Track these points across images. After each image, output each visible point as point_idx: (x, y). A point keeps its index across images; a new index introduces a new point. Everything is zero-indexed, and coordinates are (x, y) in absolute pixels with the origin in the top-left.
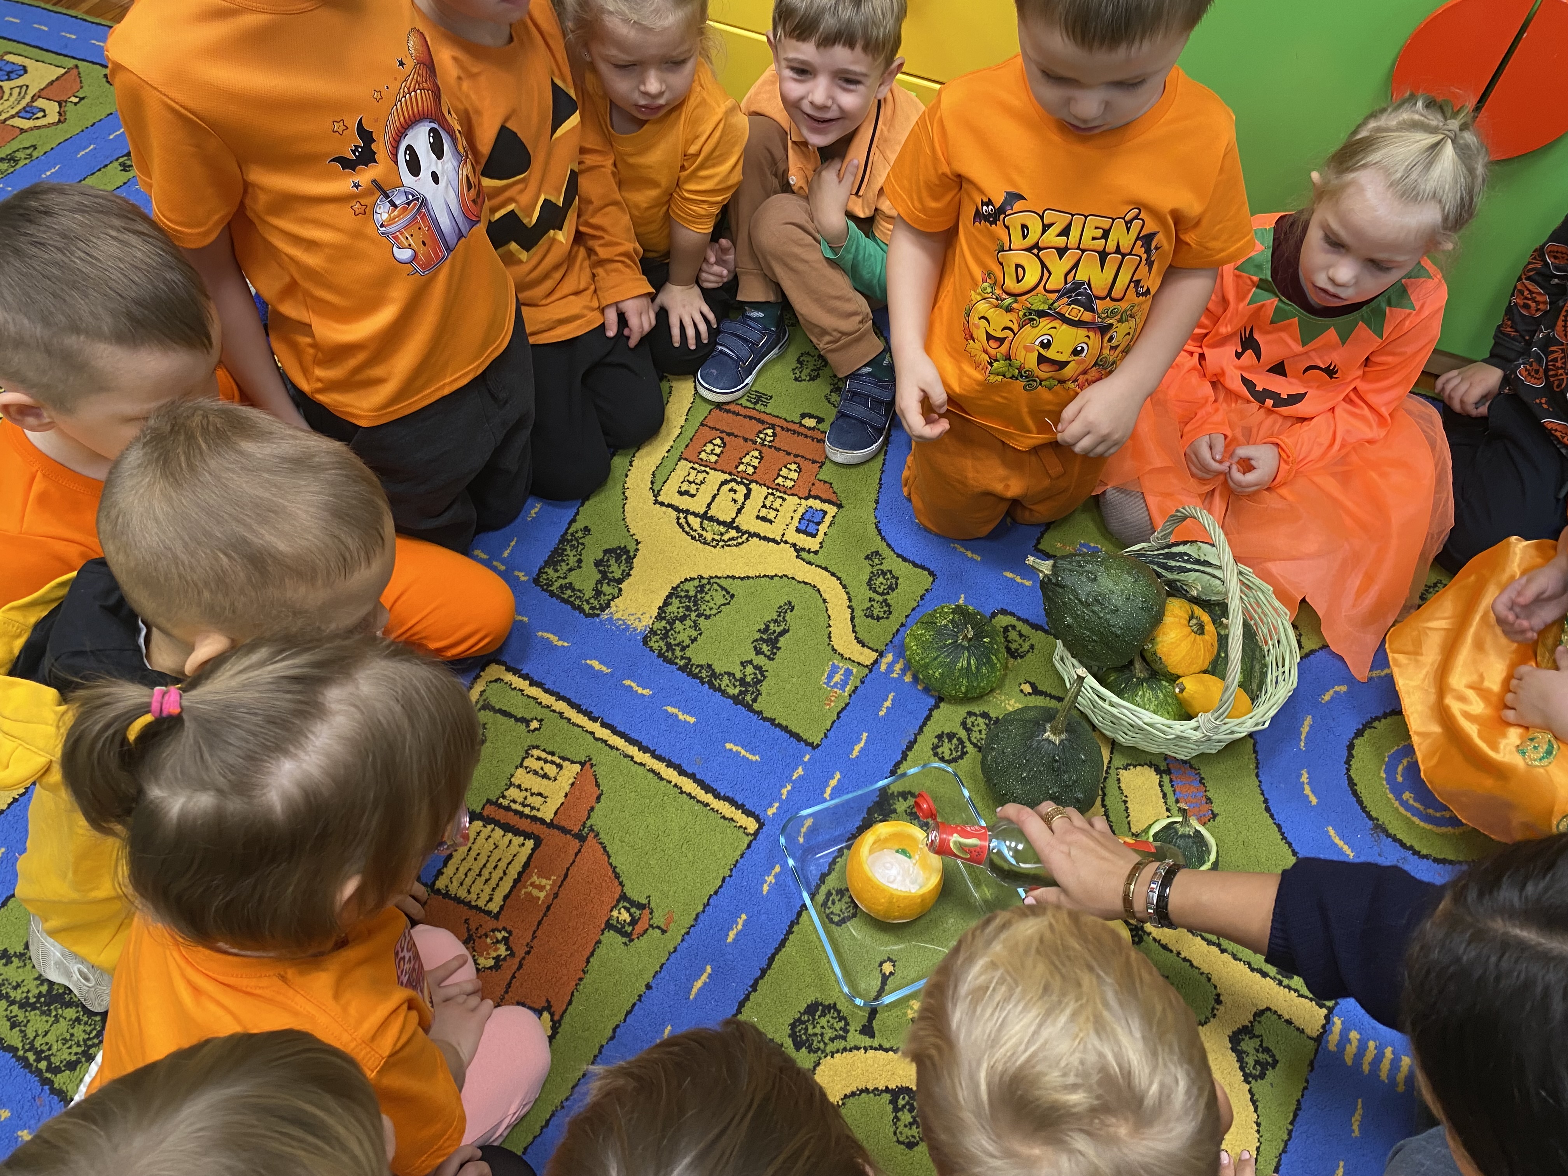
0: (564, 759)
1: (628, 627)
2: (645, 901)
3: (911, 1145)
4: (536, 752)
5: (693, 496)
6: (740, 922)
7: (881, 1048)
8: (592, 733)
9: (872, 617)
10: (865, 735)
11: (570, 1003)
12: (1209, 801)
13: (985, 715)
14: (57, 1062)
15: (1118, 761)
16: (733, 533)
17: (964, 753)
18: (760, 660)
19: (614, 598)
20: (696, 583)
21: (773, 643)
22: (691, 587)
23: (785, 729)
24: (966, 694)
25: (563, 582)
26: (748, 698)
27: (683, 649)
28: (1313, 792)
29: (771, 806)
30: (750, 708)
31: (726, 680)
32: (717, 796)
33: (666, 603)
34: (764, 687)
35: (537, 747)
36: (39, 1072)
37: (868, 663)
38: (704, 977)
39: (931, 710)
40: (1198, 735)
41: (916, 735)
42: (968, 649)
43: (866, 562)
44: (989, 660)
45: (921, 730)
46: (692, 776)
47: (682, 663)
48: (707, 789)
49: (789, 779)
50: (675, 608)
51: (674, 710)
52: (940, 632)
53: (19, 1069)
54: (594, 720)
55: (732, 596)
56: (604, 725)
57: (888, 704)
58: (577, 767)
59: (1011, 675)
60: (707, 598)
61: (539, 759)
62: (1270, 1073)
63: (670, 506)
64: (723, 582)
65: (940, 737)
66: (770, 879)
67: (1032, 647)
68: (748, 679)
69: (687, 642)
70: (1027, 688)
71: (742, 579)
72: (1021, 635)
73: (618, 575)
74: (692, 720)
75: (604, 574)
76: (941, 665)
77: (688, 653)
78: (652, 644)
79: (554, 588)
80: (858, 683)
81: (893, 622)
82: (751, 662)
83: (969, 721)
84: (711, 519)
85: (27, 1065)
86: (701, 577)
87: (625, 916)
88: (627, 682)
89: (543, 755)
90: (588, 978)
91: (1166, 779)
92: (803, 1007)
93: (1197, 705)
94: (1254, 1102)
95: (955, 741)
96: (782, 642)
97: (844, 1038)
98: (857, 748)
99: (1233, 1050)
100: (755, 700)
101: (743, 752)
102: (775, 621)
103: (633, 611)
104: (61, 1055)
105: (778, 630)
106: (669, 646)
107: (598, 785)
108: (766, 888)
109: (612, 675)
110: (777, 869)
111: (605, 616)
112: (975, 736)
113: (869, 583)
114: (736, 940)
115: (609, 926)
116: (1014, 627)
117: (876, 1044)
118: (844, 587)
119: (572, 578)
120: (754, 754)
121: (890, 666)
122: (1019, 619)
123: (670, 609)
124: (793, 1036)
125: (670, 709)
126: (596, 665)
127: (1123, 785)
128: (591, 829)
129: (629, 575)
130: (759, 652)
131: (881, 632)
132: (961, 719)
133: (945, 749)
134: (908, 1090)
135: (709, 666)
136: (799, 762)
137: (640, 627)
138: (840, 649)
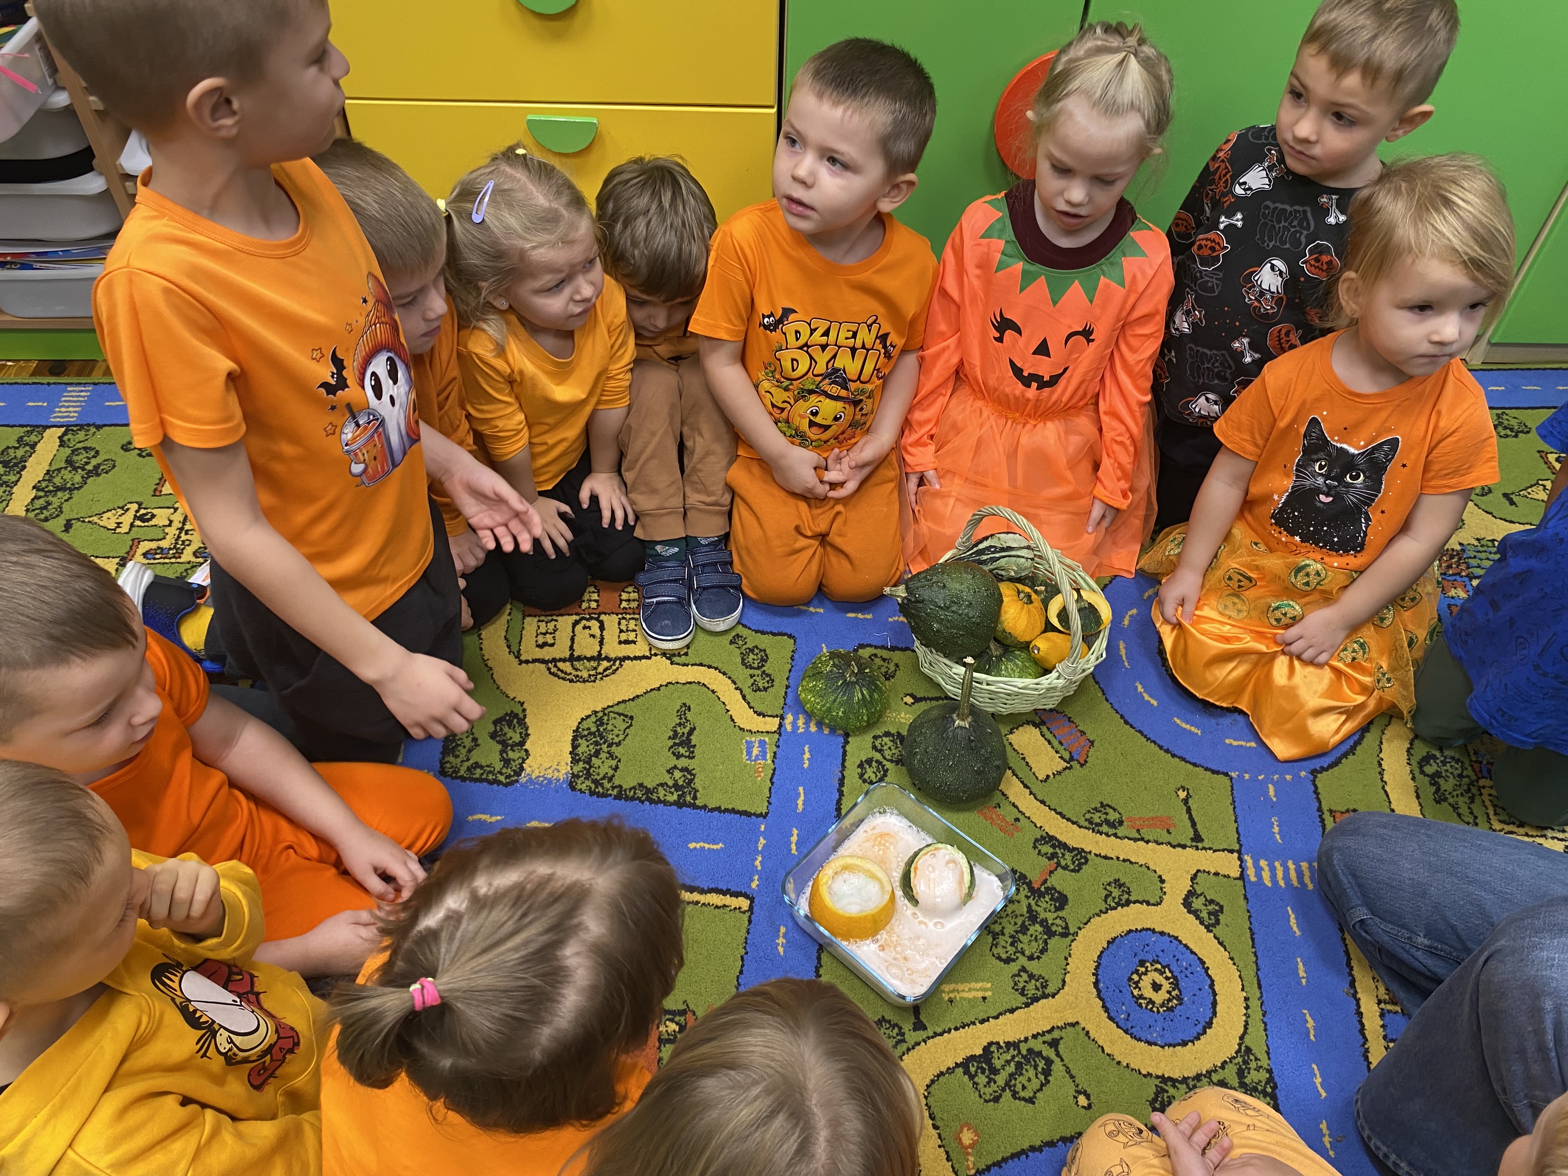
1: (550, 781)
2: (684, 1007)
3: (996, 1099)
5: (552, 645)
7: (936, 1035)
9: (760, 690)
10: (801, 789)
12: (1083, 733)
13: (887, 734)
15: (1005, 729)
16: (605, 664)
17: (885, 771)
18: (683, 762)
19: (524, 761)
20: (593, 719)
21: (687, 743)
22: (590, 724)
23: (733, 811)
24: (868, 722)
25: (466, 764)
26: (688, 798)
27: (610, 779)
28: (1151, 696)
29: (753, 880)
30: (694, 806)
31: (661, 792)
32: (702, 892)
33: (575, 747)
34: (698, 784)
37: (775, 728)
39: (844, 747)
40: (1062, 682)
41: (842, 772)
42: (855, 685)
43: (733, 646)
44: (876, 686)
45: (843, 766)
47: (615, 792)
48: (690, 889)
49: (757, 852)
50: (584, 747)
52: (829, 678)
55: (631, 718)
57: (807, 755)
60: (610, 727)
62: (1221, 917)
63: (535, 661)
64: (616, 709)
65: (861, 766)
66: (781, 940)
67: (897, 665)
68: (680, 782)
69: (611, 772)
70: (909, 700)
71: (633, 699)
72: (884, 660)
73: (517, 739)
75: (504, 743)
76: (841, 704)
77: (616, 781)
78: (579, 787)
79: (462, 773)
80: (775, 749)
81: (779, 688)
82: (675, 767)
83: (877, 743)
84: (579, 658)
86: (596, 712)
87: (673, 1027)
91: (1044, 729)
93: (1052, 659)
94: (1221, 943)
95: (874, 764)
96: (694, 739)
97: (904, 1041)
98: (800, 802)
99: (1189, 912)
100: (695, 798)
101: (707, 846)
102: (680, 724)
103: (547, 765)
105: (686, 730)
106: (596, 783)
108: (781, 950)
110: (783, 929)
111: (523, 779)
112: (887, 753)
113: (743, 663)
116: (875, 655)
117: (931, 1034)
118: (724, 674)
119: (475, 757)
120: (717, 844)
121: (794, 724)
122: (876, 647)
123: (580, 750)
127: (1016, 747)
129: (528, 735)
130: (678, 756)
131: (773, 699)
132: (870, 745)
133: (870, 773)
134: (972, 1058)
135: (641, 785)
136: (757, 834)
137: (561, 776)
138: (747, 727)
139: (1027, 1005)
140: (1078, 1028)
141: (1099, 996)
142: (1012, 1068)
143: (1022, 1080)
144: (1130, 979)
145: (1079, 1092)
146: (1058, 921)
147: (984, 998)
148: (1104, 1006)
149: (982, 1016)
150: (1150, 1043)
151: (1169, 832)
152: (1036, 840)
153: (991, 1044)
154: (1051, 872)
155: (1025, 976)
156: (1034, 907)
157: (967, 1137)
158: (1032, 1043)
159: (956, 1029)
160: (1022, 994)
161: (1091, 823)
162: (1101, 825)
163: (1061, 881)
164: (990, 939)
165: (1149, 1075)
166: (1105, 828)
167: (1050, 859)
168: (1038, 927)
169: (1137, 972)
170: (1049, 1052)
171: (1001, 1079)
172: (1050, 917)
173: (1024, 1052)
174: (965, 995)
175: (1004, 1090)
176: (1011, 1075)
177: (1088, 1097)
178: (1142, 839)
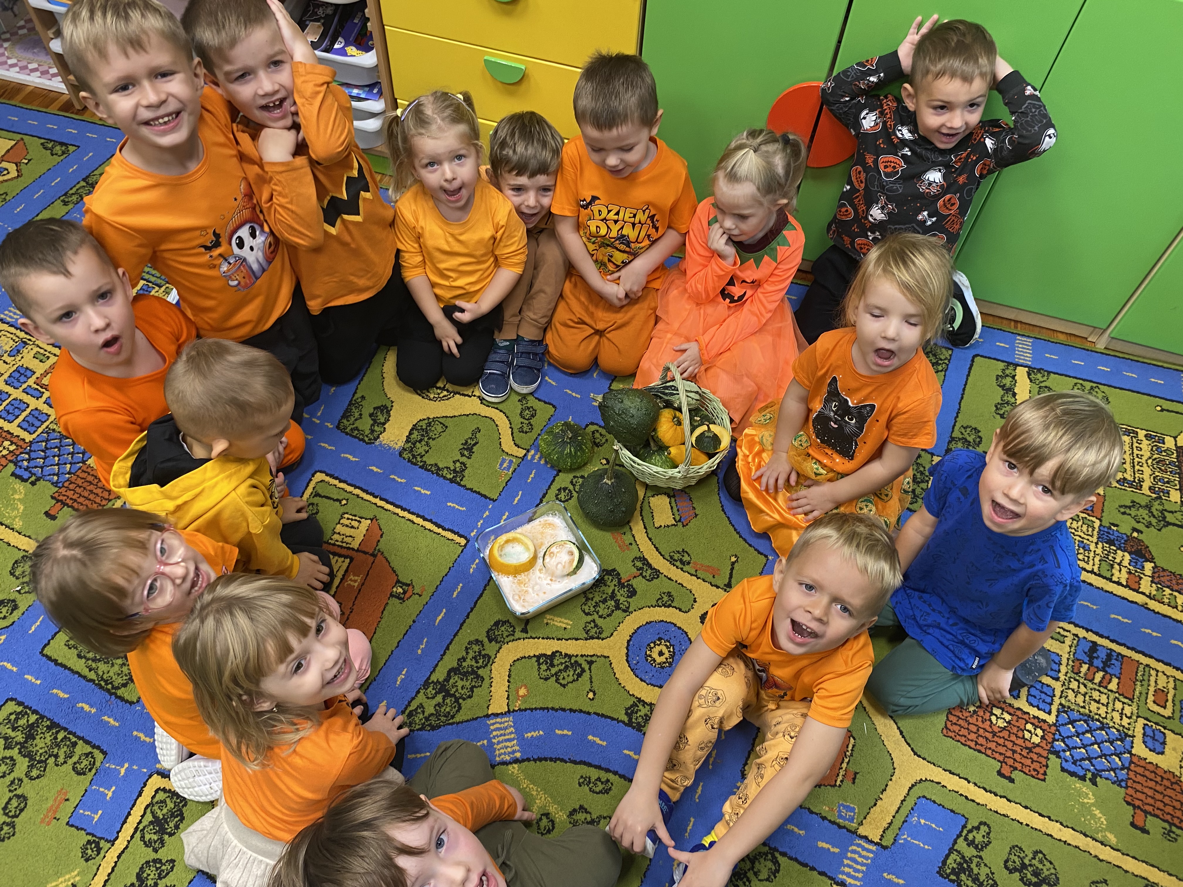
0: (361, 518)
1: (390, 448)
2: (409, 582)
3: (546, 679)
4: (346, 516)
6: (459, 587)
7: (531, 637)
8: (376, 504)
9: (523, 432)
10: (520, 493)
11: (375, 633)
12: (694, 508)
13: (582, 477)
14: (116, 684)
15: (649, 494)
16: (445, 393)
17: (572, 497)
18: (464, 459)
19: (381, 433)
20: (426, 421)
21: (470, 450)
22: (424, 424)
23: (479, 493)
24: (571, 466)
25: (353, 426)
26: (458, 479)
27: (422, 457)
29: (473, 532)
30: (459, 484)
31: (445, 471)
32: (444, 529)
33: (411, 433)
34: (466, 473)
35: (347, 513)
36: (108, 691)
37: (521, 456)
38: (442, 614)
39: (555, 477)
40: (681, 475)
41: (547, 490)
42: (570, 443)
43: (520, 403)
44: (581, 448)
45: (549, 487)
46: (430, 521)
47: (421, 464)
48: (439, 526)
49: (481, 517)
50: (415, 435)
51: (419, 489)
52: (556, 436)
53: (97, 690)
54: (376, 497)
55: (447, 427)
56: (381, 499)
57: (532, 476)
58: (369, 521)
59: (595, 456)
60: (433, 429)
61: (348, 519)
64: (440, 420)
65: (559, 490)
66: (474, 566)
68: (458, 469)
69: (424, 453)
70: (604, 462)
71: (451, 417)
72: (601, 435)
73: (382, 421)
74: (429, 493)
75: (375, 421)
76: (557, 453)
77: (424, 459)
78: (404, 455)
79: (348, 430)
80: (516, 467)
81: (533, 435)
82: (458, 461)
83: (574, 480)
85: (101, 687)
86: (429, 418)
87: (400, 590)
88: (392, 477)
89: (351, 517)
90: (383, 621)
91: (673, 500)
92: (492, 623)
93: (678, 460)
95: (567, 491)
96: (475, 449)
97: (513, 635)
98: (517, 499)
100: (461, 480)
101: (457, 506)
102: (471, 438)
103: (393, 439)
104: (118, 681)
105: (473, 443)
106: (414, 456)
107: (381, 529)
108: (471, 570)
109: (383, 473)
110: (477, 561)
111: (377, 443)
112: (577, 488)
113: (521, 414)
114: (457, 596)
115: (392, 595)
116: (597, 431)
117: (529, 636)
118: (507, 417)
119: (357, 424)
120: (462, 506)
121: (533, 457)
123: (412, 436)
124: (488, 636)
125: (416, 488)
126: (375, 469)
127: (651, 505)
128: (379, 551)
129: (388, 420)
130: (463, 455)
131: (527, 439)
132: (569, 480)
133: (562, 496)
134: (544, 655)
135: (436, 465)
136: (486, 508)
137: (397, 447)
138: (506, 450)
139: (586, 639)
140: (607, 660)
141: (627, 648)
142: (562, 667)
143: (565, 674)
144: (649, 645)
145: (591, 690)
146: (626, 603)
147: (565, 628)
148: (627, 654)
149: (560, 637)
150: (642, 680)
151: (714, 577)
152: (636, 558)
153: (557, 652)
154: (635, 577)
155: (592, 624)
156: (616, 592)
157: (522, 692)
158: (578, 659)
159: (543, 638)
160: (587, 633)
161: (671, 557)
162: (676, 561)
163: (639, 583)
164: (584, 600)
165: (633, 695)
166: (678, 564)
167: (638, 570)
168: (613, 603)
169: (654, 643)
170: (586, 666)
171: (554, 670)
172: (622, 599)
173: (573, 661)
174: (556, 623)
175: (552, 676)
176: (560, 671)
177: (595, 694)
178: (696, 576)
